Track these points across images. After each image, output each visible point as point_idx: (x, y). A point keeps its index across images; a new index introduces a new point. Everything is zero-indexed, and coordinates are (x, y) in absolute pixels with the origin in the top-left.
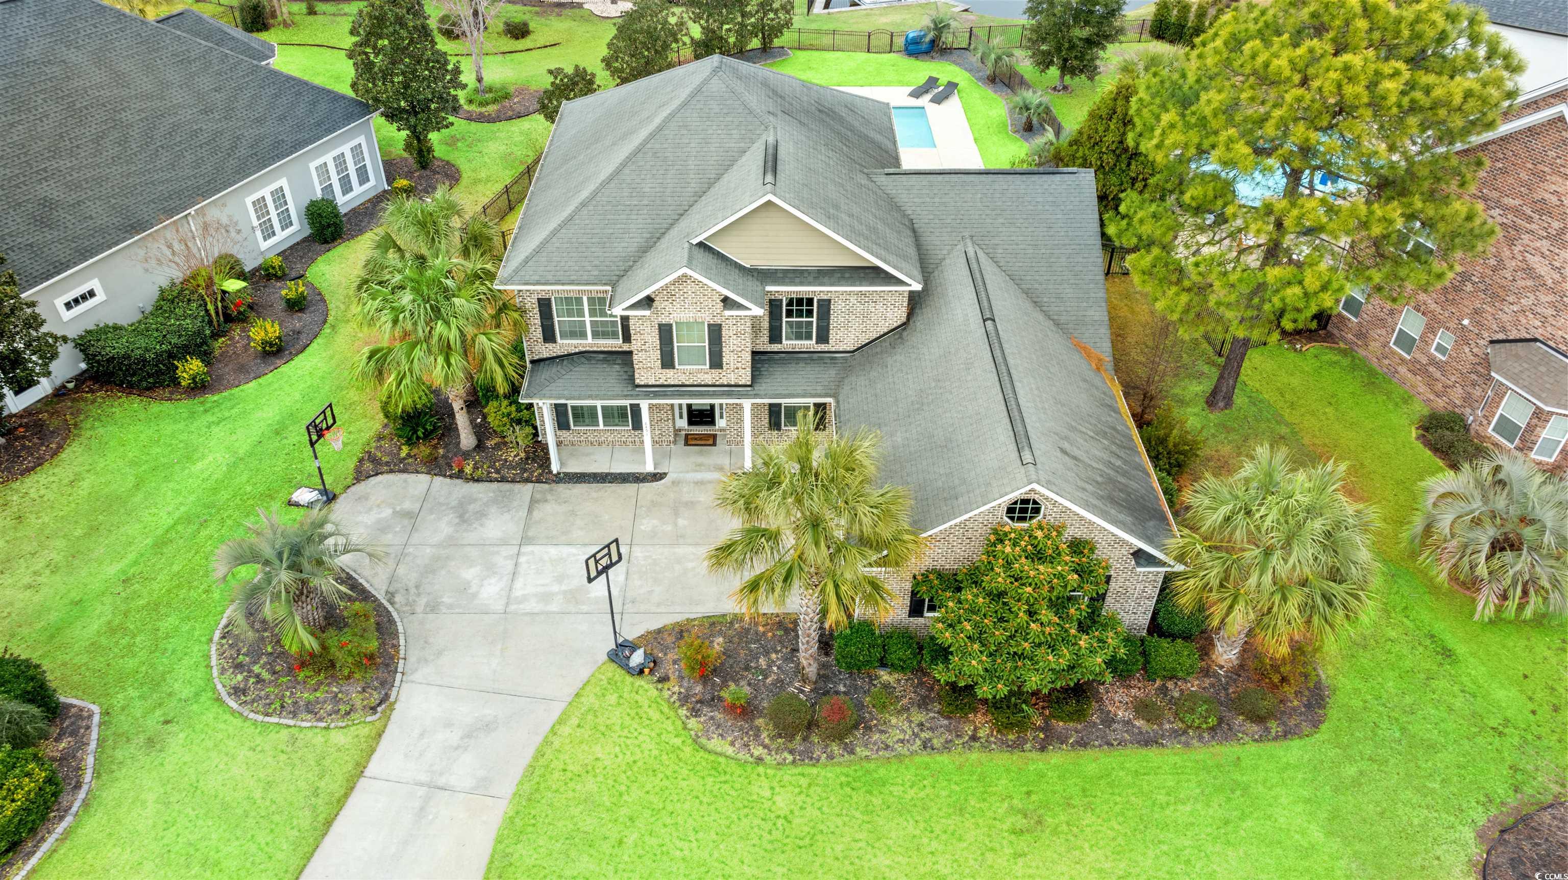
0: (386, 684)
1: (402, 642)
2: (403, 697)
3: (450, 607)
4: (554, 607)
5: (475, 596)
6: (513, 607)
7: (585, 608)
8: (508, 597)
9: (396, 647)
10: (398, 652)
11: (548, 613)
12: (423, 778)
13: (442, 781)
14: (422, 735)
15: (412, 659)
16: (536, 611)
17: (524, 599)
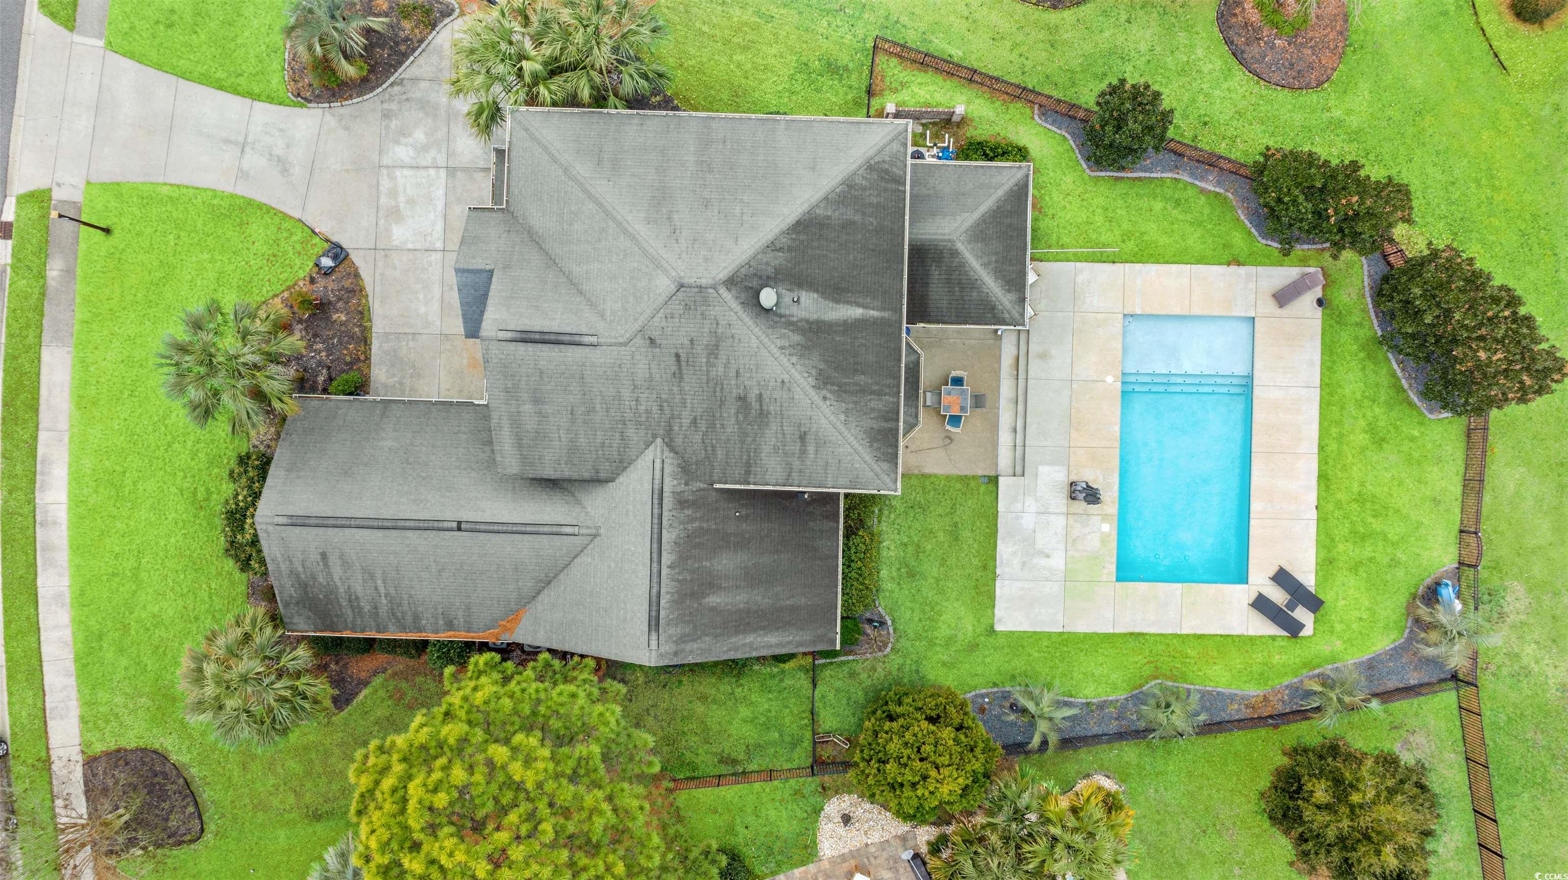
0: (318, 99)
1: (355, 101)
2: (312, 111)
3: (387, 127)
4: (383, 200)
5: (398, 143)
6: (385, 171)
7: (382, 222)
8: (394, 167)
9: (351, 97)
10: (346, 99)
11: (378, 197)
12: (250, 138)
13: (247, 149)
14: (282, 130)
15: (342, 111)
16: (381, 188)
17: (392, 177)
